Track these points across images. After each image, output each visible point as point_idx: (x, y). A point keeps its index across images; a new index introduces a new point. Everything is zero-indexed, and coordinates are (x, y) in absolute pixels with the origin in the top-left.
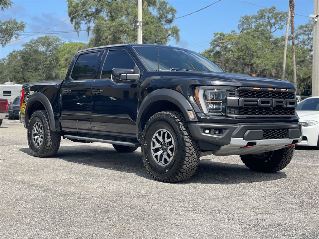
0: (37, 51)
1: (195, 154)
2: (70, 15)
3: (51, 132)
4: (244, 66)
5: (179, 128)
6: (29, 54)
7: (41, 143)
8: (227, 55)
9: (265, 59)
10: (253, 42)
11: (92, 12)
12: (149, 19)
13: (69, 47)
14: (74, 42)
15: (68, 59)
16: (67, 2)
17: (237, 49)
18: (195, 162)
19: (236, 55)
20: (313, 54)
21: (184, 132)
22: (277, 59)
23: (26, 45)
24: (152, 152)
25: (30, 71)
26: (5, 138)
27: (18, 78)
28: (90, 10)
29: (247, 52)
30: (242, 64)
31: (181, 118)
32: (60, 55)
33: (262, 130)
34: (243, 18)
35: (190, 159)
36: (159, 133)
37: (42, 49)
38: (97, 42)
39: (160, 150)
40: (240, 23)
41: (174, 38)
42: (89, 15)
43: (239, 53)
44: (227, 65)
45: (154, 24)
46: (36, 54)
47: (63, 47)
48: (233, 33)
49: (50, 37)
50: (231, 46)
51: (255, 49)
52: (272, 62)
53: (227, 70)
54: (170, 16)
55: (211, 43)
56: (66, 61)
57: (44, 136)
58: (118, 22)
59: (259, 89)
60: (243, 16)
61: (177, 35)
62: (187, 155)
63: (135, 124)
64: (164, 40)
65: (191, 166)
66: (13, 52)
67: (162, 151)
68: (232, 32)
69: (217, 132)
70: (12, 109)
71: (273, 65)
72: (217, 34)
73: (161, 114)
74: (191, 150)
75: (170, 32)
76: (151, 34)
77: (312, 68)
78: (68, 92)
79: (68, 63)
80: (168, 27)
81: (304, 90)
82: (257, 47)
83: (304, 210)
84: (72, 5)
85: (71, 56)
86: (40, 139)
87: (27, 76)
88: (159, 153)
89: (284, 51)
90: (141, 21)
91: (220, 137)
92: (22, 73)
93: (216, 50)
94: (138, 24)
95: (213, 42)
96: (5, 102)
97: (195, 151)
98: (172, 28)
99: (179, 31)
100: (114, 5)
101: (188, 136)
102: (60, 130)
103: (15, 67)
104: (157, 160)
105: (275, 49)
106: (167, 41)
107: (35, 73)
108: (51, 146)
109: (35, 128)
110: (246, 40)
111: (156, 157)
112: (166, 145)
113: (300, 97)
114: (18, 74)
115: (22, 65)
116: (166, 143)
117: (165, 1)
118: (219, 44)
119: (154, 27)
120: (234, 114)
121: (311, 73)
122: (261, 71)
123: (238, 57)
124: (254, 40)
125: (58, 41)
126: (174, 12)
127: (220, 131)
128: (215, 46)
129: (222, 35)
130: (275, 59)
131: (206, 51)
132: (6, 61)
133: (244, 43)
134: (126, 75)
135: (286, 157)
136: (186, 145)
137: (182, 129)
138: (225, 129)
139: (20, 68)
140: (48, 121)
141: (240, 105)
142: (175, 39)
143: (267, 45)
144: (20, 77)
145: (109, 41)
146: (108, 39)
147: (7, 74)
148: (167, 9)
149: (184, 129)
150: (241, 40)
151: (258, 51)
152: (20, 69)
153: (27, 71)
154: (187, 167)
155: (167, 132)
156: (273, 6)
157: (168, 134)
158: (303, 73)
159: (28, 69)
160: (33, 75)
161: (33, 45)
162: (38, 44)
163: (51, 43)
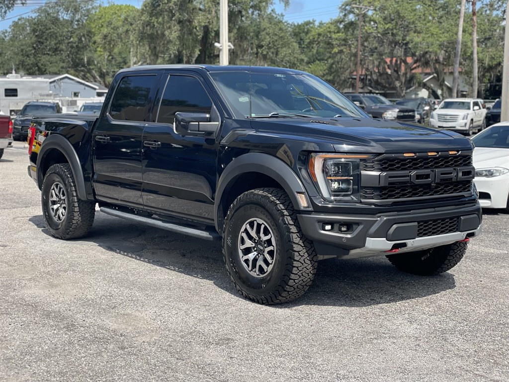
0: (57, 19)
1: (309, 262)
3: (79, 200)
4: (393, 45)
5: (283, 220)
6: (44, 26)
7: (64, 217)
8: (366, 28)
9: (428, 35)
10: (409, 7)
13: (109, 11)
14: (117, 5)
15: (107, 36)
17: (383, 18)
18: (308, 274)
19: (381, 28)
20: (505, 25)
21: (291, 227)
22: (448, 35)
23: (40, 11)
24: (241, 254)
25: (47, 54)
26: (7, 190)
27: (28, 65)
29: (400, 23)
30: (391, 43)
31: (287, 203)
32: (95, 26)
33: (416, 223)
35: (300, 271)
36: (251, 224)
37: (64, 16)
38: (154, 8)
39: (253, 251)
43: (386, 26)
44: (366, 44)
46: (56, 26)
47: (100, 12)
50: (374, 14)
51: (412, 18)
52: (441, 40)
53: (366, 54)
55: (341, 7)
56: (105, 39)
57: (69, 206)
59: (414, 155)
62: (295, 264)
63: (213, 204)
64: (264, 4)
65: (302, 280)
66: (19, 19)
67: (256, 253)
69: (344, 229)
70: (20, 124)
71: (441, 46)
73: (255, 194)
74: (302, 256)
77: (503, 48)
78: (104, 139)
79: (107, 43)
81: (489, 85)
82: (415, 15)
83: (481, 373)
85: (112, 30)
86: (61, 210)
87: (42, 62)
88: (251, 256)
89: (459, 21)
91: (349, 236)
92: (34, 57)
93: (349, 20)
95: (343, 7)
96: (7, 120)
97: (308, 258)
101: (298, 234)
102: (93, 199)
103: (22, 47)
104: (248, 266)
105: (444, 18)
106: (269, 5)
107: (55, 57)
108: (79, 222)
109: (53, 191)
110: (398, 3)
111: (247, 261)
112: (263, 244)
113: (482, 101)
114: (28, 59)
115: (33, 44)
116: (261, 241)
118: (353, 10)
120: (372, 198)
121: (502, 57)
122: (421, 55)
123: (384, 31)
124: (410, 3)
125: (90, 4)
127: (349, 226)
128: (346, 12)
130: (444, 35)
131: (333, 21)
132: (8, 35)
133: (394, 8)
134: (197, 123)
135: (455, 253)
136: (294, 249)
137: (288, 222)
138: (358, 223)
139: (30, 49)
140: (74, 182)
141: (382, 184)
142: (281, 2)
143: (431, 12)
144: (32, 64)
145: (174, 7)
146: (172, 3)
147: (11, 57)
149: (291, 222)
150: (390, 3)
151: (417, 22)
152: (31, 50)
153: (42, 53)
154: (296, 283)
155: (264, 224)
157: (265, 227)
158: (489, 58)
159: (44, 50)
160: (52, 59)
161: (51, 11)
162: (58, 9)
163: (79, 6)
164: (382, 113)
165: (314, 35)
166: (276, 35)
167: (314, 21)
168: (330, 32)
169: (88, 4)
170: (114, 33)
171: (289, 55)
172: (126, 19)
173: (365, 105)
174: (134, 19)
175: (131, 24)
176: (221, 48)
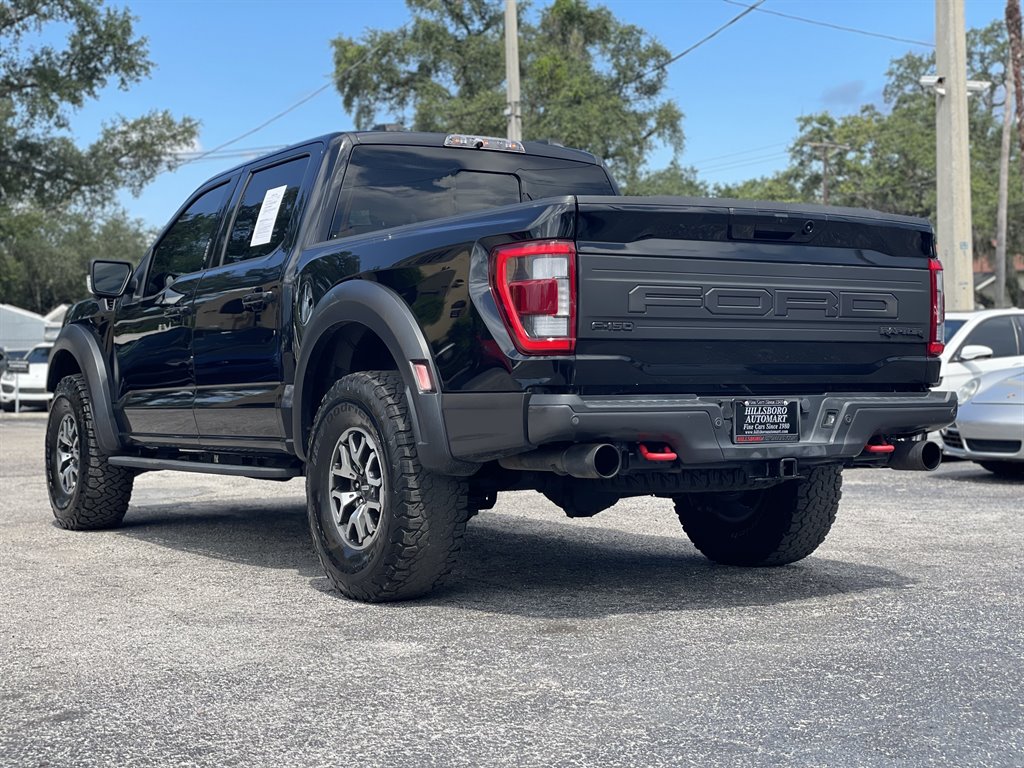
2: (341, 85)
8: (844, 186)
10: (926, 142)
11: (409, 73)
12: (583, 88)
16: (331, 46)
17: (875, 165)
19: (872, 184)
28: (402, 67)
29: (907, 173)
34: (900, 62)
40: (889, 79)
41: (664, 142)
42: (399, 84)
43: (880, 180)
45: (600, 102)
48: (867, 113)
50: (857, 158)
54: (650, 74)
55: (794, 148)
58: (483, 100)
60: (899, 57)
61: (675, 131)
64: (634, 149)
68: (863, 111)
72: (807, 121)
75: (652, 123)
76: (588, 132)
80: (645, 107)
84: (345, 57)
90: (516, 103)
93: (812, 172)
94: (507, 112)
95: (798, 148)
98: (660, 110)
99: (682, 118)
100: (473, 49)
110: (903, 136)
117: (633, 27)
118: (816, 153)
119: (599, 110)
123: (877, 190)
124: (928, 135)
126: (662, 59)
128: (804, 157)
129: (825, 121)
131: (780, 176)
133: (897, 144)
142: (668, 144)
148: (640, 52)
150: (887, 136)
156: (997, 22)
168: (773, 197)
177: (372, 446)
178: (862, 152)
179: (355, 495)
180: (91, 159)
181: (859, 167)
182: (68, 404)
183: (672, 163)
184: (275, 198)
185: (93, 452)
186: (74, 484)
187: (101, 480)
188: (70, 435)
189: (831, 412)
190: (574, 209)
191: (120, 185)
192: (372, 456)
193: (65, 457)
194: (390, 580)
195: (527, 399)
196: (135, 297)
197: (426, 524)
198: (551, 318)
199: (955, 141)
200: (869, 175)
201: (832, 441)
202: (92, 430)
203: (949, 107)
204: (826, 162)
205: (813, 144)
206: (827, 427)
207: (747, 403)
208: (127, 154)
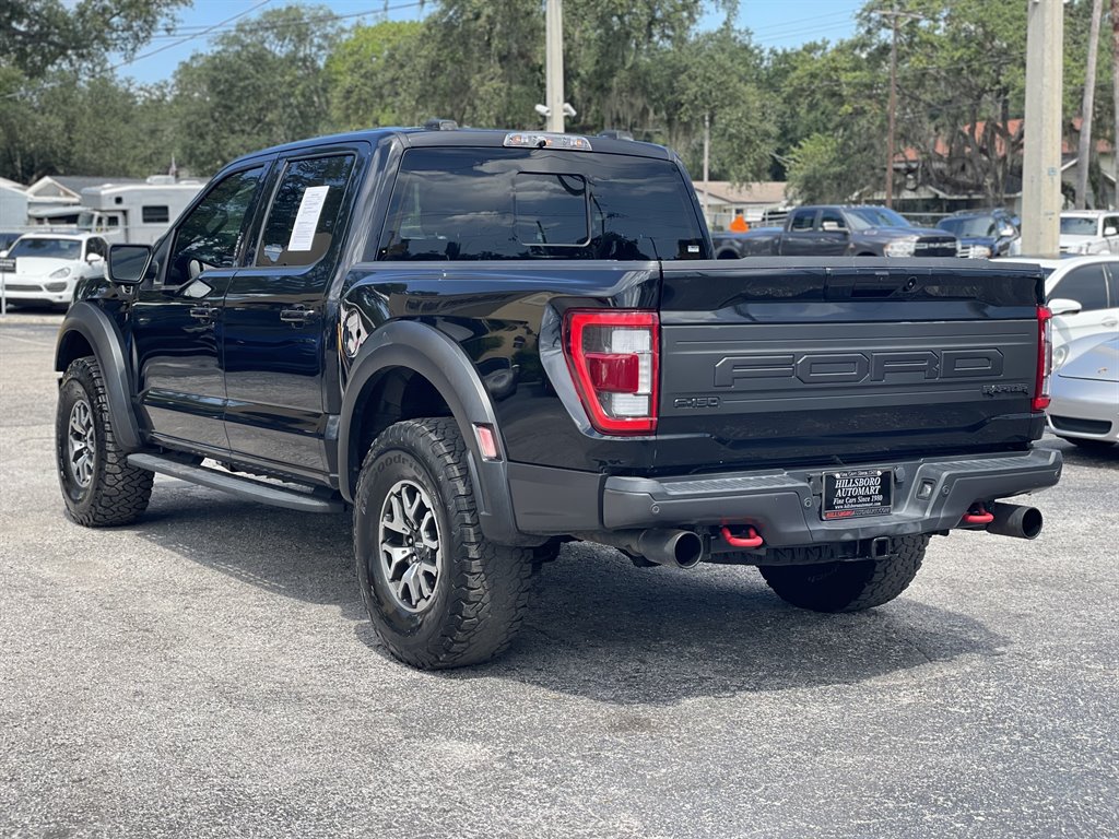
4: (975, 95)
6: (234, 72)
8: (913, 58)
13: (375, 37)
14: (393, 22)
15: (352, 92)
19: (946, 57)
23: (225, 41)
25: (241, 131)
27: (202, 154)
29: (985, 46)
30: (971, 90)
37: (278, 49)
43: (955, 53)
44: (918, 93)
46: (258, 72)
47: (356, 39)
49: (303, 11)
50: (930, 27)
51: (1011, 36)
52: (1075, 81)
55: (860, 15)
56: (347, 98)
66: (193, 58)
85: (362, 80)
87: (230, 150)
92: (213, 139)
93: (880, 41)
95: (866, 14)
103: (189, 118)
107: (256, 136)
114: (201, 142)
115: (213, 111)
118: (886, 21)
123: (952, 65)
125: (329, 23)
128: (872, 25)
131: (845, 46)
132: (170, 92)
133: (974, 13)
139: (206, 121)
142: (721, 9)
144: (209, 153)
147: (175, 139)
152: (207, 125)
153: (231, 130)
159: (234, 124)
160: (249, 142)
161: (249, 41)
162: (262, 37)
163: (307, 29)
164: (884, 245)
165: (802, 77)
166: (710, 79)
167: (826, 43)
168: (836, 69)
169: (326, 25)
170: (365, 85)
171: (737, 122)
172: (392, 56)
173: (850, 228)
174: (407, 56)
175: (402, 66)
176: (548, 114)
177: (428, 504)
178: (936, 21)
179: (409, 551)
180: (78, 20)
181: (932, 38)
182: (81, 390)
183: (725, 23)
184: (315, 200)
185: (110, 447)
186: (89, 477)
187: (120, 477)
188: (84, 423)
189: (926, 482)
190: (658, 276)
191: (111, 48)
192: (428, 516)
193: (78, 446)
194: (447, 652)
195: (603, 482)
196: (155, 282)
197: (487, 596)
198: (631, 395)
199: (1047, 54)
200: (943, 47)
201: (928, 515)
202: (109, 423)
203: (1043, 16)
204: (897, 32)
205: (883, 12)
206: (923, 498)
207: (838, 476)
208: (118, 14)
